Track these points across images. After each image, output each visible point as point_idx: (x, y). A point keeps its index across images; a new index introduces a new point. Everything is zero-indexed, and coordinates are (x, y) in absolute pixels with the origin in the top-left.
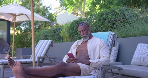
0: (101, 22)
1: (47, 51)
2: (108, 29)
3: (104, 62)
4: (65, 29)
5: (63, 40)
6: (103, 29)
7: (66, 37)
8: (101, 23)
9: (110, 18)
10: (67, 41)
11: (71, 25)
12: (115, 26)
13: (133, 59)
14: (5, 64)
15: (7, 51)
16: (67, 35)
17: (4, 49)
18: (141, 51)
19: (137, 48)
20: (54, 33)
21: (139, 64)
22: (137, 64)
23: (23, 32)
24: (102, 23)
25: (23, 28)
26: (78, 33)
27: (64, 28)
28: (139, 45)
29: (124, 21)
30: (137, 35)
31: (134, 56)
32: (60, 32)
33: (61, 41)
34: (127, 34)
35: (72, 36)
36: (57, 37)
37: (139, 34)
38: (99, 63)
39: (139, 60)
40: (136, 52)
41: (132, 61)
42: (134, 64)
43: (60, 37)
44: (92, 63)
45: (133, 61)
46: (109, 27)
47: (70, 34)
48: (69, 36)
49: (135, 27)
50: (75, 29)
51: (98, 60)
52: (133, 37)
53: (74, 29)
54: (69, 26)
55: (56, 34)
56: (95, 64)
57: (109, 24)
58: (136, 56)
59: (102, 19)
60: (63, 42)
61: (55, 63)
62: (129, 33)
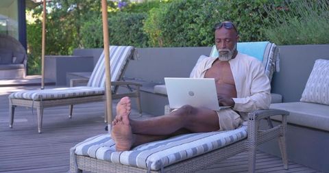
0: (237, 9)
1: (123, 70)
2: (251, 25)
3: (259, 101)
4: (155, 19)
5: (148, 42)
6: (241, 24)
7: (156, 36)
8: (236, 11)
9: (257, 3)
10: (157, 46)
11: (169, 13)
12: (267, 20)
13: (305, 90)
14: (44, 100)
15: (22, 63)
16: (159, 33)
17: (15, 59)
18: (321, 76)
19: (314, 69)
20: (129, 26)
21: (319, 102)
22: (313, 101)
23: (50, 17)
24: (239, 12)
25: (49, 10)
26: (183, 29)
27: (152, 17)
28: (318, 62)
29: (287, 12)
30: (314, 40)
31: (308, 84)
32: (142, 25)
33: (144, 45)
34: (291, 37)
35: (170, 34)
36: (136, 35)
37: (316, 38)
38: (251, 104)
39: (317, 94)
40: (311, 77)
41: (303, 95)
42: (307, 101)
43: (142, 35)
44: (238, 104)
45: (306, 94)
46: (253, 21)
47: (165, 29)
48: (164, 34)
49: (309, 23)
50: (176, 20)
51: (248, 99)
52: (304, 44)
53: (173, 21)
54: (162, 13)
55: (132, 28)
56: (244, 106)
57: (254, 15)
58: (313, 85)
59: (239, 4)
60: (147, 45)
61: (139, 94)
62: (296, 37)
